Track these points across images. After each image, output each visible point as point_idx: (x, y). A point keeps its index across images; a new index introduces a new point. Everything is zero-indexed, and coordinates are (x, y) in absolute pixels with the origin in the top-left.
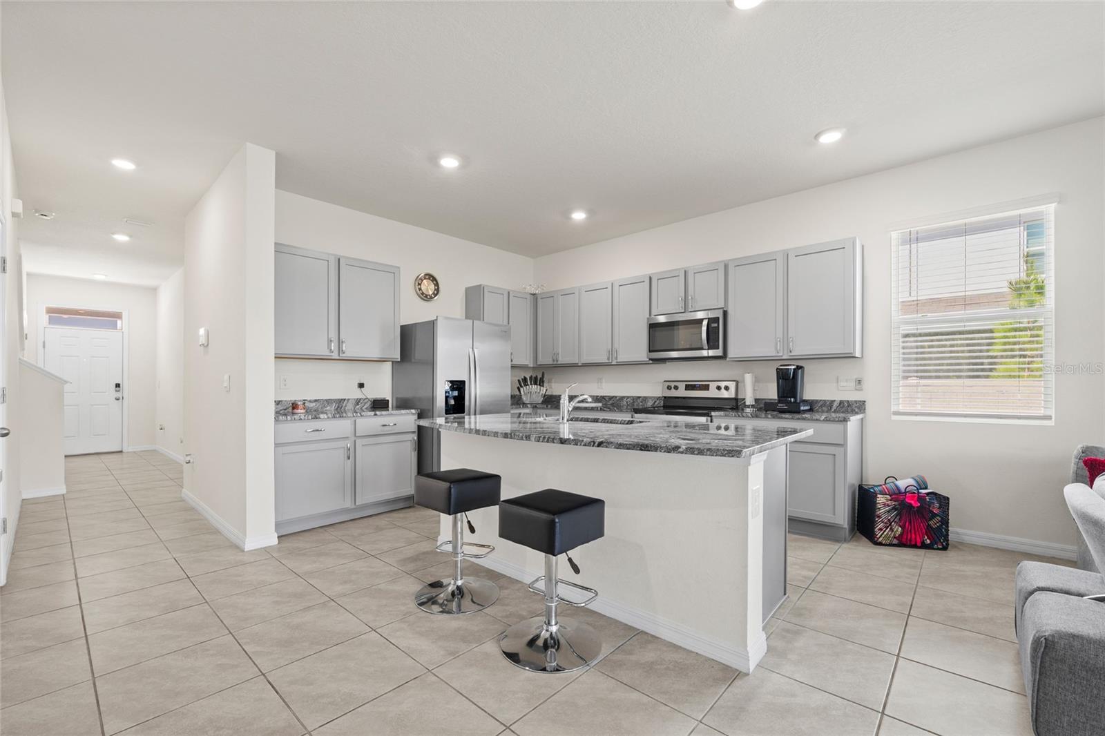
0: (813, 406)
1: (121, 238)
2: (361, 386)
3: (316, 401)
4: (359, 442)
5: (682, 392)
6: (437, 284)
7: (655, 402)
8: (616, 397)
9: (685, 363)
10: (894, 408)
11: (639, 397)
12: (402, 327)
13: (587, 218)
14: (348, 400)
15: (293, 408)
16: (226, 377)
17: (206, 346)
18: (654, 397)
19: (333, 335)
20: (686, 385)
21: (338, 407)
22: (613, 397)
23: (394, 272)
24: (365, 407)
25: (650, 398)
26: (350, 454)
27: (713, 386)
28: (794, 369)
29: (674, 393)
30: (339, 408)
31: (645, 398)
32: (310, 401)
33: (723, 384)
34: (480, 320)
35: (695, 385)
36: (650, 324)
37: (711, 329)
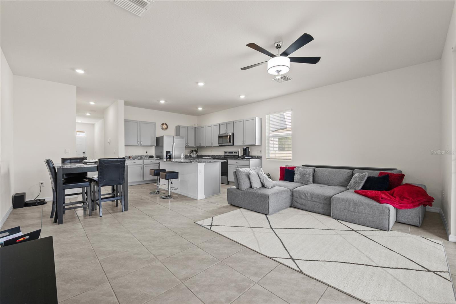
0: (252, 157)
1: (88, 114)
2: (147, 152)
3: (135, 156)
4: (144, 166)
5: (228, 154)
6: (167, 126)
10: (267, 157)
12: (157, 138)
14: (143, 156)
15: (129, 157)
16: (114, 150)
17: (110, 143)
19: (139, 140)
20: (229, 152)
23: (154, 124)
24: (148, 157)
26: (142, 168)
27: (234, 152)
28: (246, 148)
29: (226, 154)
30: (141, 157)
31: (221, 156)
32: (134, 156)
33: (236, 152)
34: (178, 136)
36: (219, 136)
37: (230, 138)
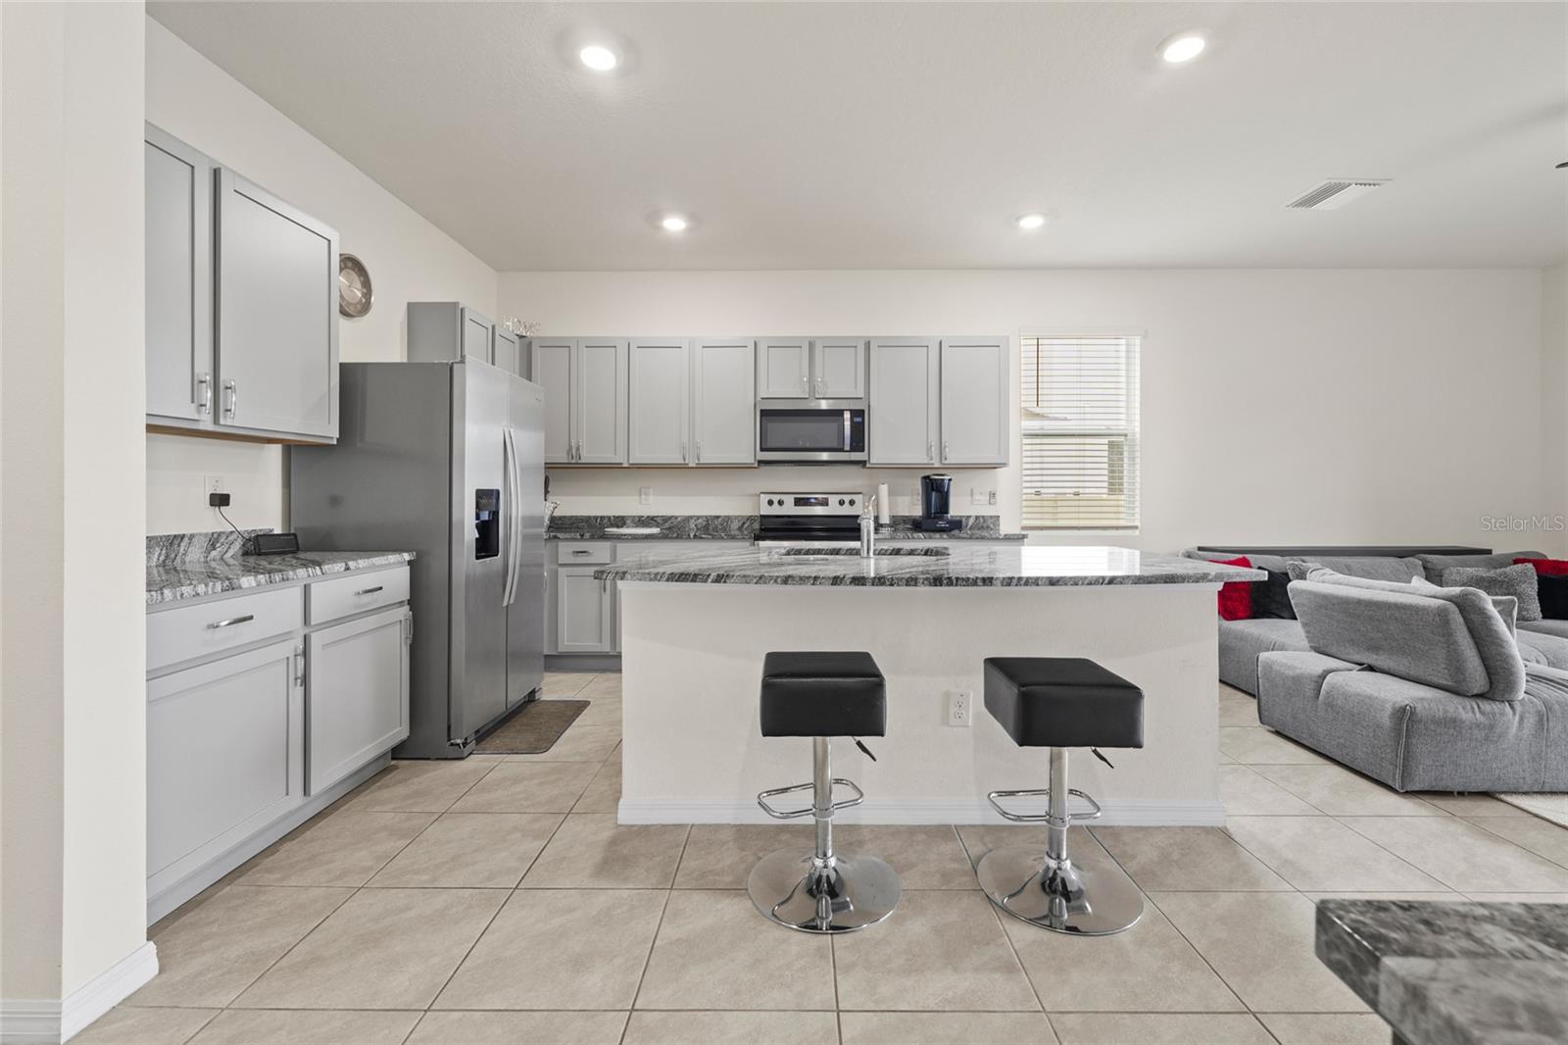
0: (957, 525)
2: (221, 500)
4: (316, 639)
5: (790, 509)
6: (367, 284)
7: (744, 523)
8: (676, 518)
10: (1022, 524)
11: (718, 517)
13: (689, 230)
14: (192, 536)
18: (744, 516)
19: (205, 369)
20: (795, 499)
21: (167, 556)
22: (670, 518)
23: (328, 238)
24: (231, 553)
25: (737, 517)
27: (833, 500)
29: (776, 510)
33: (846, 497)
35: (808, 498)
36: (762, 411)
37: (853, 425)
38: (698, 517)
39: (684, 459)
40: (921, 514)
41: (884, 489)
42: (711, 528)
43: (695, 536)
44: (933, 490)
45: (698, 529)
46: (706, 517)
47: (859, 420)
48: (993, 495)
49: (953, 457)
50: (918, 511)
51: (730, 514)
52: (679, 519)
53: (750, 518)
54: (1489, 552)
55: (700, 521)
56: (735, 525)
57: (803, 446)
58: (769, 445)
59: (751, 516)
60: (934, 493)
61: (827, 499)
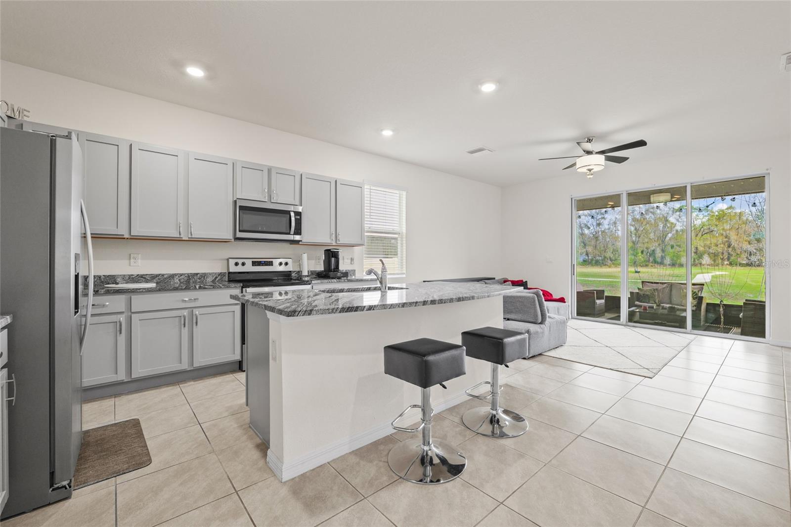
5: (249, 268)
8: (163, 275)
9: (254, 243)
11: (197, 274)
18: (216, 273)
20: (252, 262)
25: (210, 274)
27: (276, 262)
29: (240, 269)
33: (283, 261)
35: (260, 262)
36: (240, 206)
37: (296, 219)
38: (181, 275)
39: (180, 234)
40: (323, 269)
41: (305, 256)
42: (191, 281)
43: (200, 288)
44: (333, 257)
45: (181, 283)
46: (188, 274)
47: (299, 217)
48: (352, 259)
49: (343, 240)
50: (321, 268)
51: (207, 272)
52: (165, 276)
53: (220, 274)
54: (494, 279)
55: (183, 277)
56: (210, 279)
57: (262, 230)
58: (245, 228)
59: (221, 273)
60: (333, 258)
61: (272, 262)
